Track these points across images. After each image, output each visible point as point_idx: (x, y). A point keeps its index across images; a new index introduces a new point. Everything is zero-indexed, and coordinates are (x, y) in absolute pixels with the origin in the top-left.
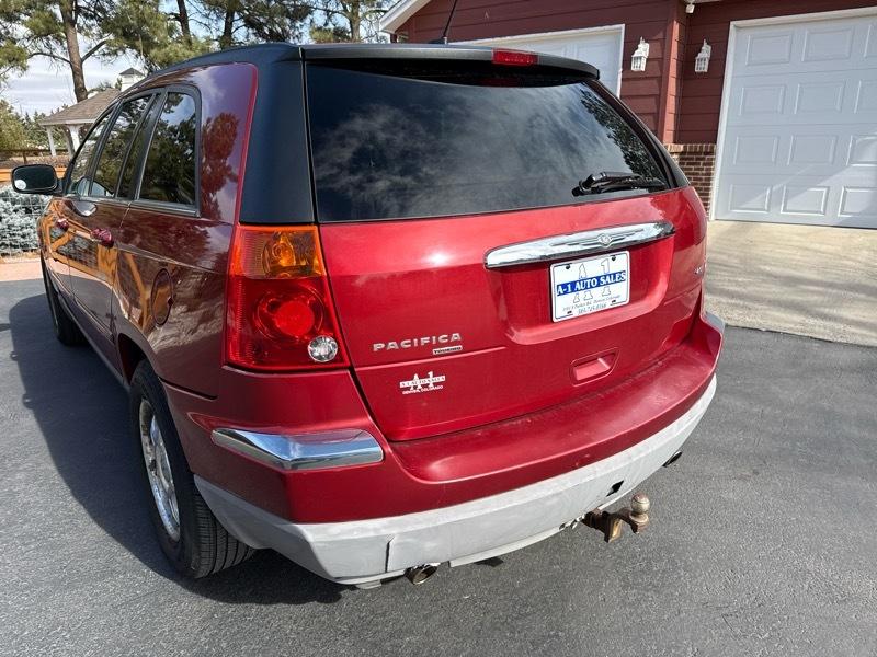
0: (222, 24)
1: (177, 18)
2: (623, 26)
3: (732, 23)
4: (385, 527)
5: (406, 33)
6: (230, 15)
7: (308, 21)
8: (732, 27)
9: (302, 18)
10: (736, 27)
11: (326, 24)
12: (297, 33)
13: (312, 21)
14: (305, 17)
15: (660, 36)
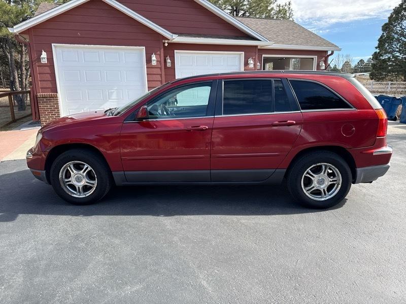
2: (144, 47)
15: (159, 53)
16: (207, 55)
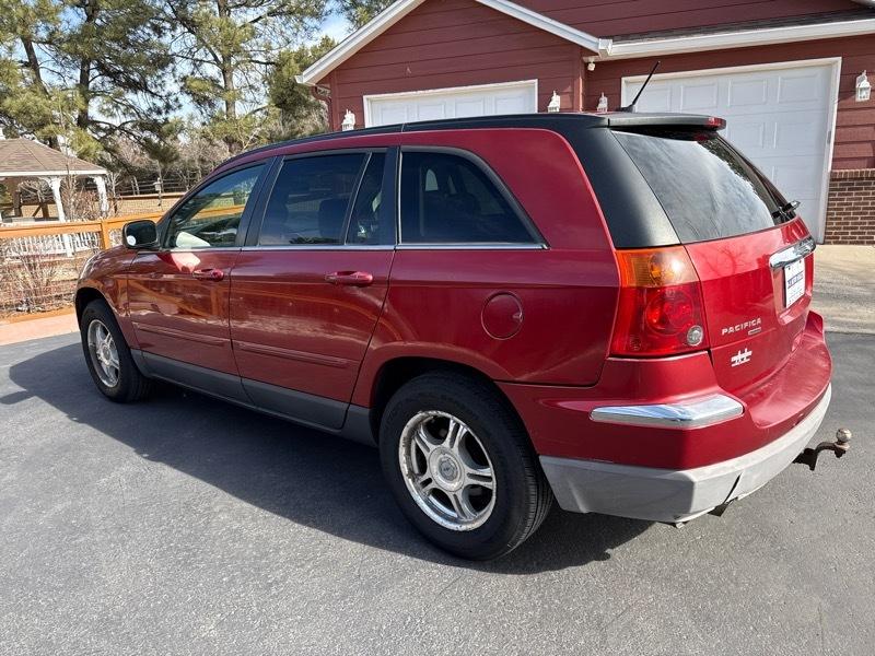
0: (77, 74)
1: (26, 65)
2: (536, 81)
3: (623, 79)
4: (738, 465)
5: (328, 86)
6: (86, 62)
7: (169, 69)
8: (623, 82)
9: (162, 67)
10: (626, 82)
11: (193, 73)
12: (159, 82)
13: (173, 70)
14: (167, 65)
15: (569, 89)
16: (715, 79)
